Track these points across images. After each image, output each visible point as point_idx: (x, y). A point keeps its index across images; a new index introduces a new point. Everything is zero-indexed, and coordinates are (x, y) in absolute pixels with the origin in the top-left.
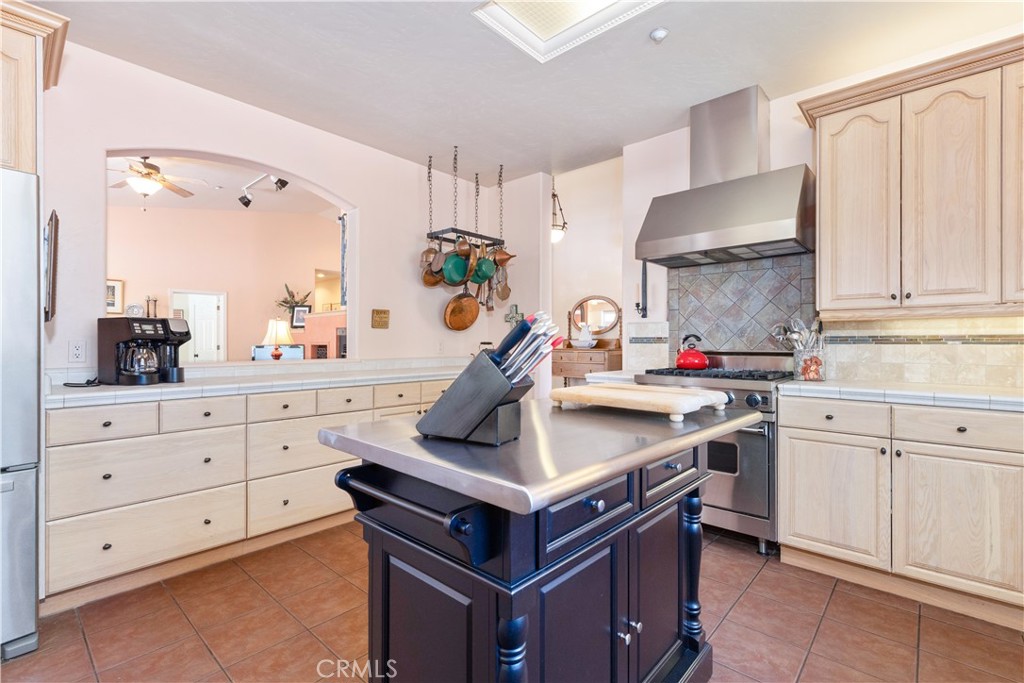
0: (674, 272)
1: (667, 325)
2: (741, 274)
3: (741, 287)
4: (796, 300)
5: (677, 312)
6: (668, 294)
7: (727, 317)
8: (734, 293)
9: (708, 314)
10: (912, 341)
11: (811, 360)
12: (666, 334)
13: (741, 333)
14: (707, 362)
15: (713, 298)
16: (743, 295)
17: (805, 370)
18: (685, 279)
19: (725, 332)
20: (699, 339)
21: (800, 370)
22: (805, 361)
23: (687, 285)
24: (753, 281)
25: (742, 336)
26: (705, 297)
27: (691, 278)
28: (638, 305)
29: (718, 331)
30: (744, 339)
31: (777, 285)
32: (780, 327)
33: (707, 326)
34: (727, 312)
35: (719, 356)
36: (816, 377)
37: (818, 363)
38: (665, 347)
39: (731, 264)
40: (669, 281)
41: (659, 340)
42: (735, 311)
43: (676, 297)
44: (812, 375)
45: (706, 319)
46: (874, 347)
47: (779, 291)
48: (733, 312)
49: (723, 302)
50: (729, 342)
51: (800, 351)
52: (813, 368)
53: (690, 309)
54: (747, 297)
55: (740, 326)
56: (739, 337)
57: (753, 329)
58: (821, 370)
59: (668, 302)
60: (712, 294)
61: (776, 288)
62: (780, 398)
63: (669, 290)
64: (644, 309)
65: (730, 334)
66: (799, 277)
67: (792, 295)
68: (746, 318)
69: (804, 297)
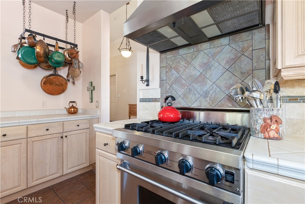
0: (164, 55)
1: (159, 90)
2: (205, 51)
3: (205, 61)
4: (249, 67)
5: (165, 81)
6: (160, 71)
7: (196, 83)
8: (200, 66)
9: (184, 82)
11: (271, 119)
12: (159, 96)
13: (206, 94)
14: (180, 116)
15: (187, 70)
16: (207, 66)
17: (265, 128)
18: (169, 59)
19: (195, 95)
20: (174, 99)
21: (258, 127)
22: (265, 120)
23: (171, 63)
24: (214, 56)
25: (207, 97)
26: (182, 70)
27: (173, 58)
28: (142, 78)
29: (190, 94)
30: (208, 99)
31: (233, 56)
32: (236, 89)
33: (183, 90)
34: (196, 80)
35: (192, 112)
36: (276, 135)
37: (278, 122)
38: (159, 104)
39: (199, 45)
40: (161, 62)
41: (155, 100)
42: (201, 79)
43: (164, 72)
44: (272, 134)
45: (182, 85)
47: (234, 61)
48: (200, 79)
49: (193, 73)
50: (198, 101)
51: (259, 110)
52: (274, 127)
53: (173, 79)
54: (210, 68)
55: (205, 89)
56: (204, 98)
57: (215, 91)
58: (280, 129)
59: (160, 75)
60: (186, 67)
61: (233, 59)
62: (247, 170)
63: (161, 67)
64: (148, 81)
65: (198, 96)
66: (251, 49)
67: (245, 64)
68: (209, 83)
69: (255, 64)
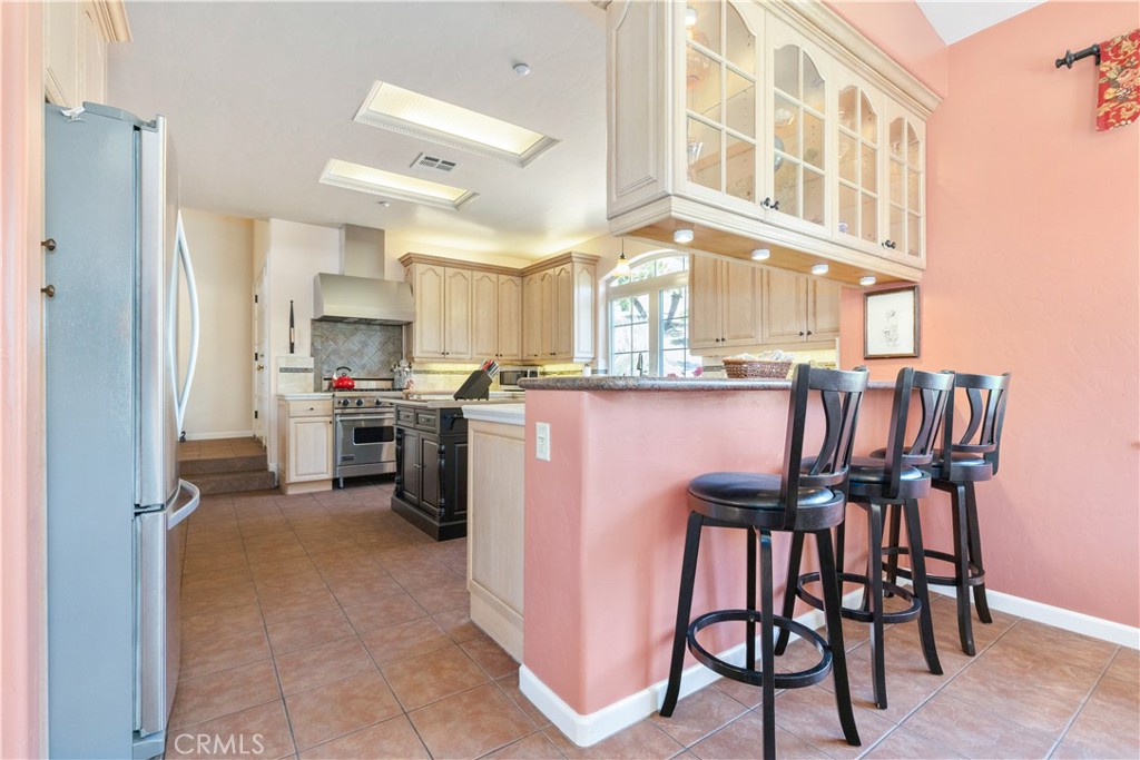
1: (311, 359)
2: (363, 332)
3: (363, 339)
4: (392, 350)
5: (319, 351)
6: (312, 340)
7: (355, 357)
8: (359, 343)
9: (343, 354)
10: (438, 373)
12: (312, 367)
13: (364, 367)
15: (346, 344)
16: (365, 345)
18: (326, 329)
23: (328, 334)
24: (370, 336)
25: (364, 369)
26: (341, 343)
27: (330, 329)
33: (342, 362)
34: (355, 354)
38: (312, 375)
39: (357, 324)
40: (313, 329)
41: (306, 370)
42: (360, 354)
43: (319, 341)
45: (341, 357)
46: (425, 375)
47: (384, 344)
48: (358, 354)
49: (352, 347)
50: (356, 372)
53: (330, 350)
54: (367, 346)
56: (362, 369)
59: (312, 344)
60: (345, 341)
61: (382, 342)
63: (313, 336)
65: (357, 367)
66: (394, 338)
67: (390, 347)
68: (366, 358)
